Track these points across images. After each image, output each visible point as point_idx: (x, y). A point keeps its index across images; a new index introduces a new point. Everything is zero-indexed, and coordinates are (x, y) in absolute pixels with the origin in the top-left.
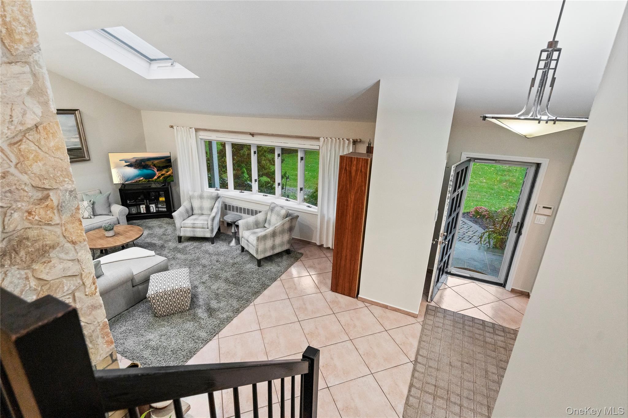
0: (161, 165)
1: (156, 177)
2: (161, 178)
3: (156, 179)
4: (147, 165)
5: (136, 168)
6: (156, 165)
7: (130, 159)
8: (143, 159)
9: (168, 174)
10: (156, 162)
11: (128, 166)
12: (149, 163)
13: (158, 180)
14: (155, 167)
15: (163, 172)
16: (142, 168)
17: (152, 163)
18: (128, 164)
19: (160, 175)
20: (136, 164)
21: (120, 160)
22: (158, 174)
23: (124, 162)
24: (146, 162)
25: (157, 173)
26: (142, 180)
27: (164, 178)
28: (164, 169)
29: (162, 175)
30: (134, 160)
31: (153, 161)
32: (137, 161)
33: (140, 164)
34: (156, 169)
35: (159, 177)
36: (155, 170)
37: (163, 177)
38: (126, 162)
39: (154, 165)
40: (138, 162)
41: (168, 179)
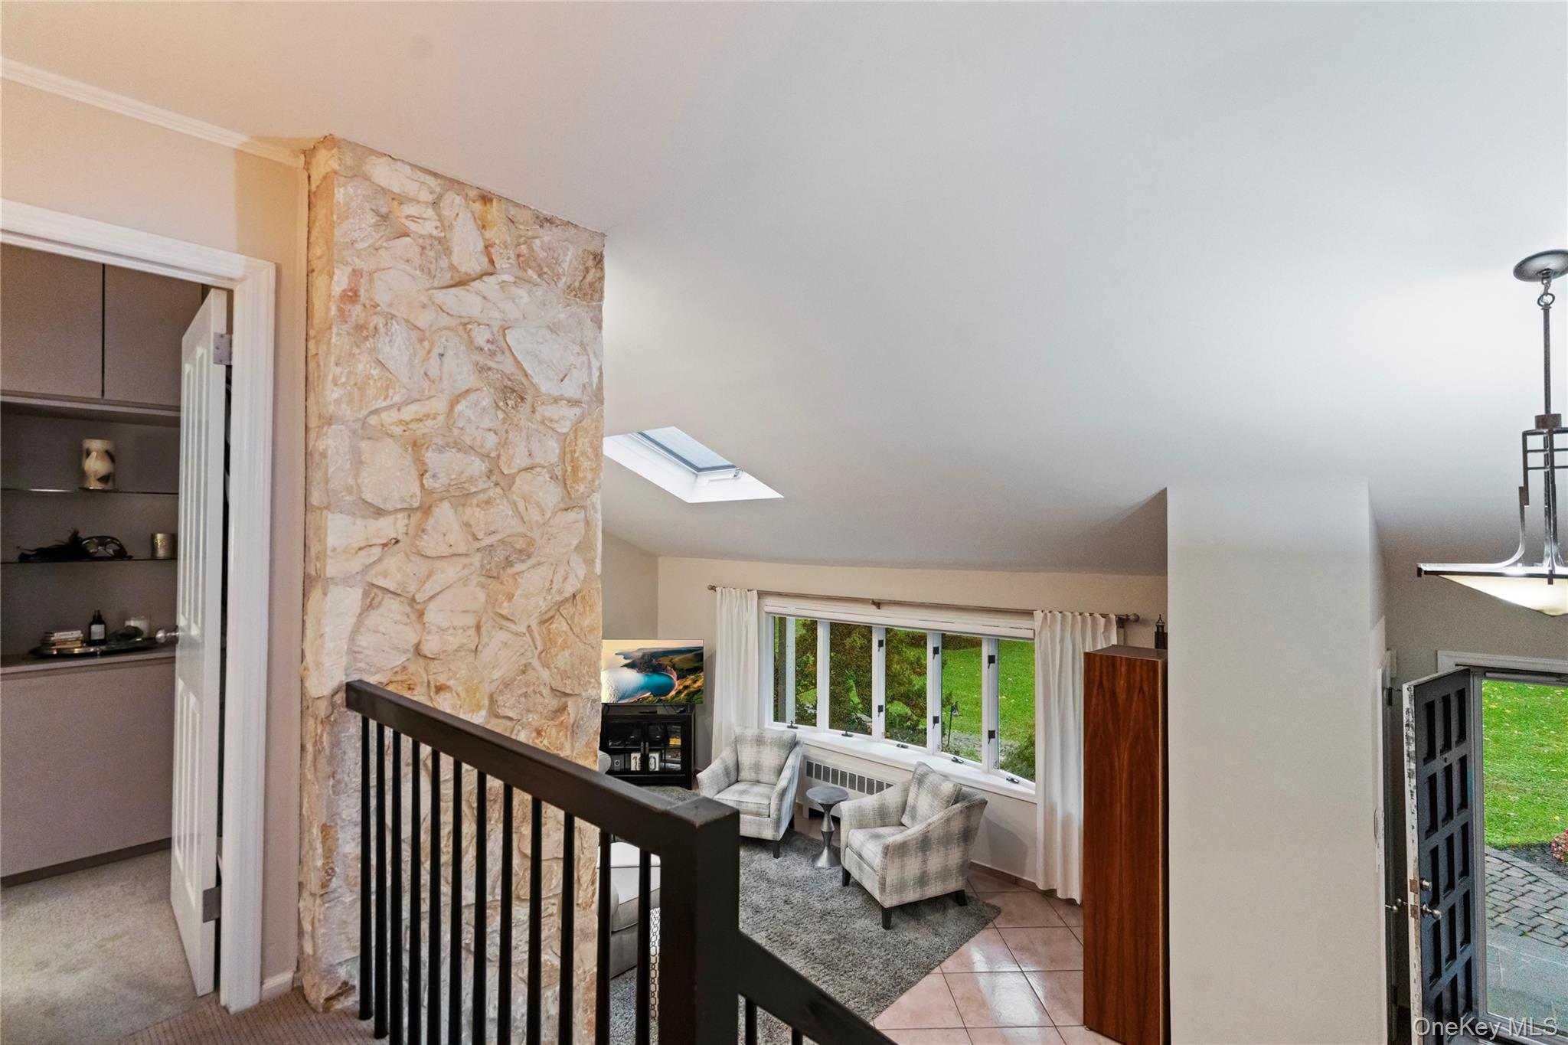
0: (686, 666)
1: (673, 693)
2: (682, 695)
3: (673, 698)
4: (662, 665)
5: (641, 672)
6: (676, 666)
7: (632, 653)
8: (655, 653)
9: (696, 685)
10: (677, 659)
11: (627, 666)
12: (665, 661)
13: (677, 699)
14: (675, 670)
15: (688, 682)
16: (651, 672)
17: (670, 661)
18: (628, 661)
19: (681, 687)
20: (641, 663)
21: (616, 654)
22: (678, 685)
23: (622, 657)
24: (661, 659)
25: (677, 683)
26: (648, 697)
27: (688, 695)
28: (689, 674)
29: (686, 687)
30: (640, 654)
31: (671, 657)
32: (644, 655)
33: (648, 663)
34: (675, 673)
35: (679, 693)
36: (674, 676)
37: (686, 692)
38: (625, 658)
39: (673, 667)
40: (646, 658)
41: (696, 697)
